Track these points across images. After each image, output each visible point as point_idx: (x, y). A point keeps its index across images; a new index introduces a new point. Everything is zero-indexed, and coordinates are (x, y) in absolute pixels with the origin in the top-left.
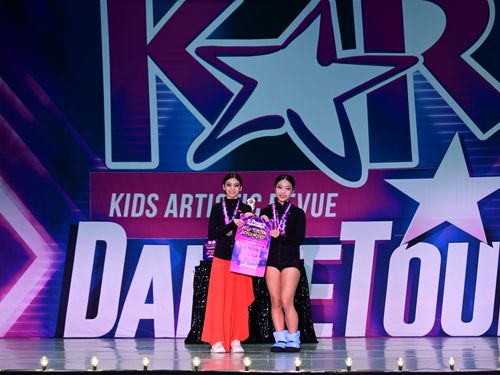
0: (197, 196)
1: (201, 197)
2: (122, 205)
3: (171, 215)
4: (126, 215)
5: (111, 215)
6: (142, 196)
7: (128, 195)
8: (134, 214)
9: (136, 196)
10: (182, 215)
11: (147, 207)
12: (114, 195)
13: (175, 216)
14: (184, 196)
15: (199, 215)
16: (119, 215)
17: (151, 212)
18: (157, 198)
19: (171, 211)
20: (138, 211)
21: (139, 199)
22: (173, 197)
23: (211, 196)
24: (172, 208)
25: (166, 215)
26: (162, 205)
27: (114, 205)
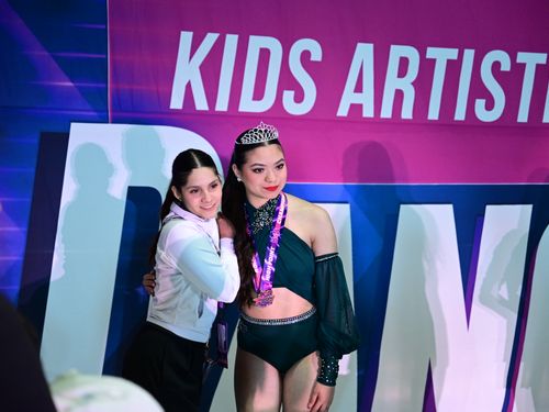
0: (431, 52)
1: (441, 55)
2: (210, 71)
3: (356, 109)
4: (222, 105)
5: (177, 103)
6: (274, 45)
7: (232, 41)
8: (247, 105)
9: (256, 43)
10: (387, 112)
11: (287, 81)
12: (186, 38)
13: (368, 112)
14: (397, 52)
15: (434, 113)
16: (201, 104)
17: (299, 98)
18: (317, 54)
19: (357, 99)
20: (258, 94)
21: (265, 55)
22: (364, 53)
23: (469, 54)
24: (359, 88)
25: (343, 111)
26: (330, 75)
27: (187, 71)
